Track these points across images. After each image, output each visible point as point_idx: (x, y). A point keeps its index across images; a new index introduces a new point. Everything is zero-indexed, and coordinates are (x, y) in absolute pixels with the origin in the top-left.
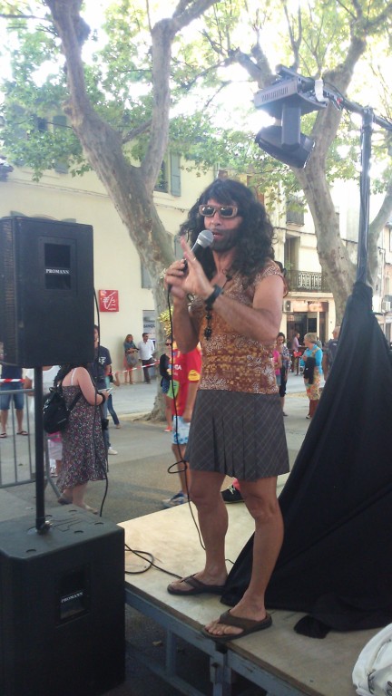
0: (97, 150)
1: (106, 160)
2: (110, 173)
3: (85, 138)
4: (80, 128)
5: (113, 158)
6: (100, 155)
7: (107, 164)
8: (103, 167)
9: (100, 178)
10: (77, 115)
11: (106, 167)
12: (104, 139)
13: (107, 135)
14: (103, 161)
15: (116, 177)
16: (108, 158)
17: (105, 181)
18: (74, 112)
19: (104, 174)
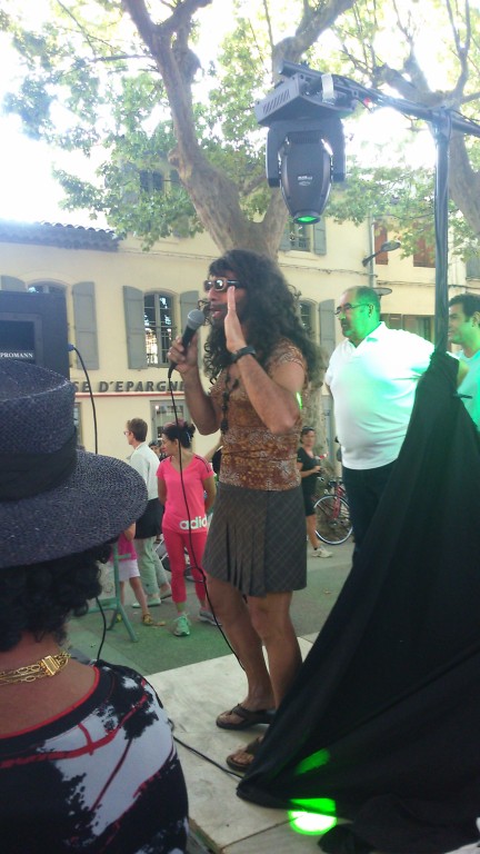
0: (209, 205)
1: (220, 218)
2: (224, 232)
3: (195, 192)
4: (189, 182)
5: (228, 214)
6: (213, 212)
7: (221, 222)
8: (216, 226)
9: (214, 239)
10: (185, 166)
11: (220, 225)
12: (217, 192)
13: (221, 186)
14: (217, 218)
15: (231, 237)
16: (223, 215)
17: (219, 242)
18: (181, 162)
19: (218, 235)
